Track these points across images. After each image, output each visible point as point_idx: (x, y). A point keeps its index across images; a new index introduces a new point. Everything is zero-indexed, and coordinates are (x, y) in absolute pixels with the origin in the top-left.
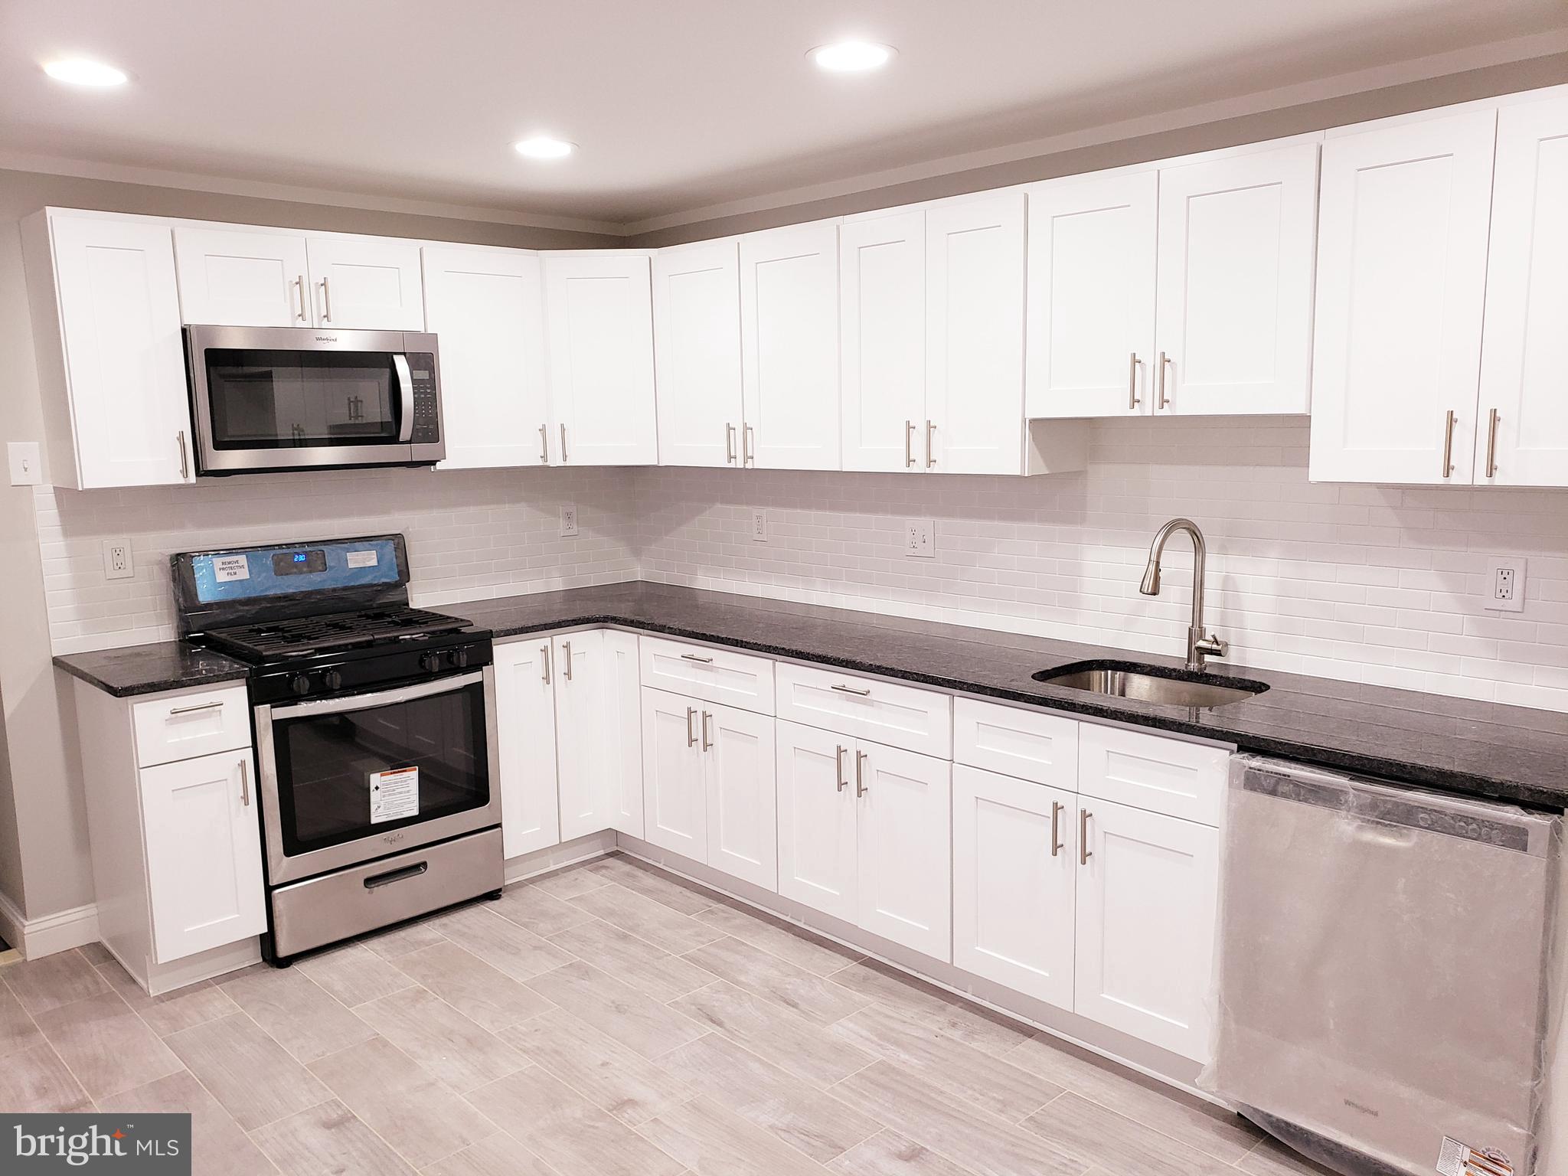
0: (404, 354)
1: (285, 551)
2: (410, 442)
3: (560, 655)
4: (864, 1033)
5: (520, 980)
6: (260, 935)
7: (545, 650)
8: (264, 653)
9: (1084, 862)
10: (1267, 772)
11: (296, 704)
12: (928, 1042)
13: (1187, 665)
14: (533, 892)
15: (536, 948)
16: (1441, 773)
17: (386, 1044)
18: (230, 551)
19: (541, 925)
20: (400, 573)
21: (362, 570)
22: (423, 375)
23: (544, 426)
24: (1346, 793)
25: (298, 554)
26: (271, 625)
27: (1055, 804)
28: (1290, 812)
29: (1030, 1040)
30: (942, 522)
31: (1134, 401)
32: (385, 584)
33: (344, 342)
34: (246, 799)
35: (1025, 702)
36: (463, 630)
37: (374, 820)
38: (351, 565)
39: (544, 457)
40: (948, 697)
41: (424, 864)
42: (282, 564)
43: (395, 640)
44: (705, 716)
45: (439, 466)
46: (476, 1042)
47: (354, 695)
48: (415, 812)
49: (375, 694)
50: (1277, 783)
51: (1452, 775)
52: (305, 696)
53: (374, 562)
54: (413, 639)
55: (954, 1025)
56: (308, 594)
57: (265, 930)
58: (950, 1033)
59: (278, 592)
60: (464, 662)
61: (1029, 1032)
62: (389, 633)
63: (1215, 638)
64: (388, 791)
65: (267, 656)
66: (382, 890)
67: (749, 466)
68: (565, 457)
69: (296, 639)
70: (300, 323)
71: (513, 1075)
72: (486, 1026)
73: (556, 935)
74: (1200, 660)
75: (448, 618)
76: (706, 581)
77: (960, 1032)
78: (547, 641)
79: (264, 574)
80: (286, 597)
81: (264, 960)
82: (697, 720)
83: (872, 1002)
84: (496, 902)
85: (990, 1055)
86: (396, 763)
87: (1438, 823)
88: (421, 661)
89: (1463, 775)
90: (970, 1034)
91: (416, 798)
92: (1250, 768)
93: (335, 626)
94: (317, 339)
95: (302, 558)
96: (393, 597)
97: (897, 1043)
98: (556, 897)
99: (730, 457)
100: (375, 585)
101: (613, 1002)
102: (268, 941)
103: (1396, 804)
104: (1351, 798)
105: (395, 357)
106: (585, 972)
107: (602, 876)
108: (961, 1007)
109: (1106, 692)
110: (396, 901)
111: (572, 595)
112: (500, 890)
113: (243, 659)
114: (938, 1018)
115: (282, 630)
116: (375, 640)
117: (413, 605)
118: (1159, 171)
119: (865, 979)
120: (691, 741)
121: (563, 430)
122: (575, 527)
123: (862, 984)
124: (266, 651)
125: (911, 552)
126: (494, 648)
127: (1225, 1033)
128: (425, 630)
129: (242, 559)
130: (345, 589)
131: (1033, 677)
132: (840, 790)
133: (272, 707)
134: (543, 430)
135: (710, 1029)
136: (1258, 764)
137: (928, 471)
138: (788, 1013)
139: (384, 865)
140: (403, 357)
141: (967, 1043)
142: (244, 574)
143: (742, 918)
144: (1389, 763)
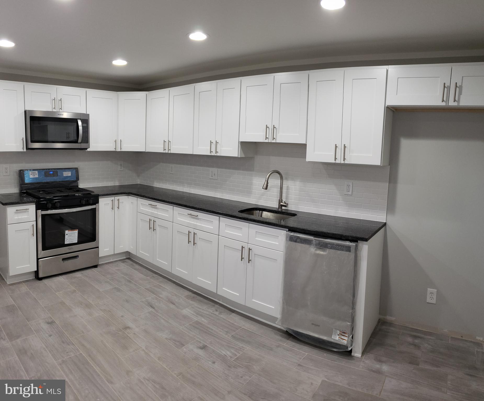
0: (80, 119)
1: (48, 171)
2: (81, 143)
3: (116, 202)
4: (192, 313)
5: (101, 290)
6: (35, 271)
7: (112, 201)
8: (40, 197)
9: (249, 262)
10: (295, 236)
11: (48, 211)
12: (209, 315)
13: (278, 210)
14: (106, 267)
15: (106, 282)
16: (333, 234)
17: (64, 303)
18: (34, 170)
19: (108, 276)
20: (77, 178)
21: (67, 177)
22: (85, 125)
23: (116, 140)
24: (313, 241)
25: (51, 172)
26: (42, 190)
27: (242, 247)
28: (300, 247)
29: (233, 313)
30: (219, 170)
31: (266, 138)
32: (72, 181)
33: (65, 115)
34: (33, 234)
35: (236, 218)
36: (92, 194)
37: (66, 243)
38: (64, 175)
39: (115, 149)
40: (218, 217)
41: (78, 256)
42: (47, 174)
43: (74, 195)
44: (154, 221)
45: (88, 150)
46: (88, 306)
47: (63, 209)
48: (76, 242)
49: (68, 209)
50: (297, 239)
51: (336, 234)
52: (50, 208)
53: (70, 175)
54: (79, 195)
55: (217, 310)
56: (52, 182)
57: (36, 270)
58: (216, 313)
59: (45, 181)
60: (91, 202)
61: (233, 311)
62: (73, 193)
63: (285, 202)
64: (70, 235)
65: (41, 197)
66: (67, 262)
67: (169, 152)
68: (121, 149)
69: (49, 193)
70: (54, 110)
71: (97, 316)
72: (91, 302)
73: (112, 279)
74: (281, 208)
75: (88, 190)
76: (157, 185)
77: (218, 312)
78: (113, 198)
79: (42, 176)
80: (47, 183)
81: (35, 278)
82: (152, 222)
83: (195, 304)
84: (96, 268)
85: (225, 318)
86: (72, 228)
87: (333, 247)
88: (80, 201)
89: (338, 234)
90: (220, 313)
91: (77, 238)
92: (291, 235)
93: (59, 191)
94: (58, 114)
95: (52, 173)
96: (74, 184)
97: (202, 316)
98: (112, 269)
99: (164, 150)
100: (70, 181)
101: (126, 299)
102: (37, 273)
103: (324, 243)
104: (314, 242)
105: (78, 120)
106: (119, 290)
107: (125, 264)
108: (219, 305)
109: (257, 216)
110: (70, 265)
111: (121, 187)
112: (97, 265)
113: (35, 198)
114: (212, 309)
115: (45, 191)
116: (69, 195)
117: (79, 187)
118: (274, 76)
119: (193, 297)
120: (150, 228)
121: (121, 141)
122: (123, 168)
123: (193, 299)
124: (41, 196)
125: (211, 178)
126: (99, 199)
127: (283, 309)
128: (82, 193)
129: (37, 172)
130: (62, 181)
131: (239, 212)
132: (189, 243)
133: (41, 211)
134: (115, 141)
135: (151, 309)
136: (293, 234)
137: (216, 155)
138: (172, 306)
139: (67, 255)
140: (80, 120)
141: (219, 316)
142: (37, 176)
143: (161, 279)
144: (322, 232)
